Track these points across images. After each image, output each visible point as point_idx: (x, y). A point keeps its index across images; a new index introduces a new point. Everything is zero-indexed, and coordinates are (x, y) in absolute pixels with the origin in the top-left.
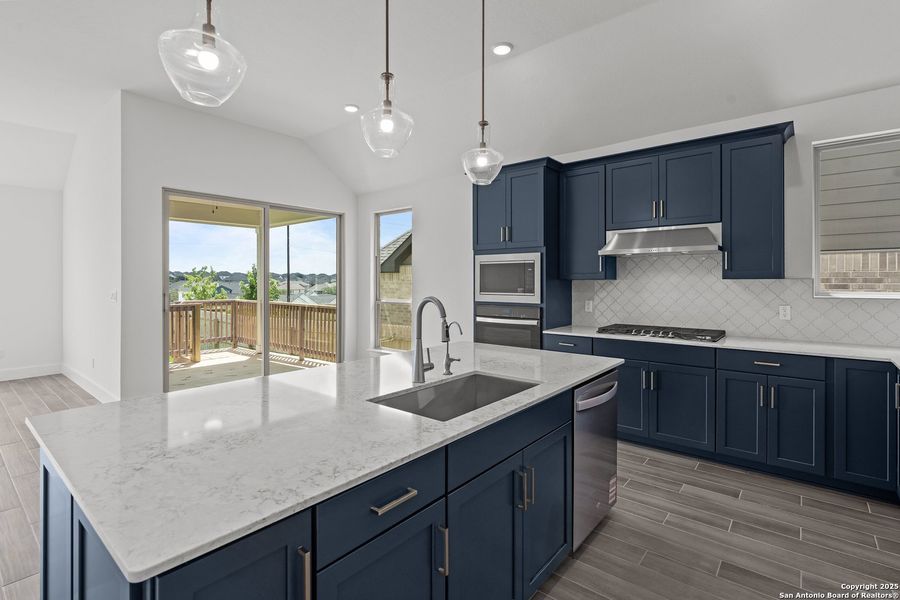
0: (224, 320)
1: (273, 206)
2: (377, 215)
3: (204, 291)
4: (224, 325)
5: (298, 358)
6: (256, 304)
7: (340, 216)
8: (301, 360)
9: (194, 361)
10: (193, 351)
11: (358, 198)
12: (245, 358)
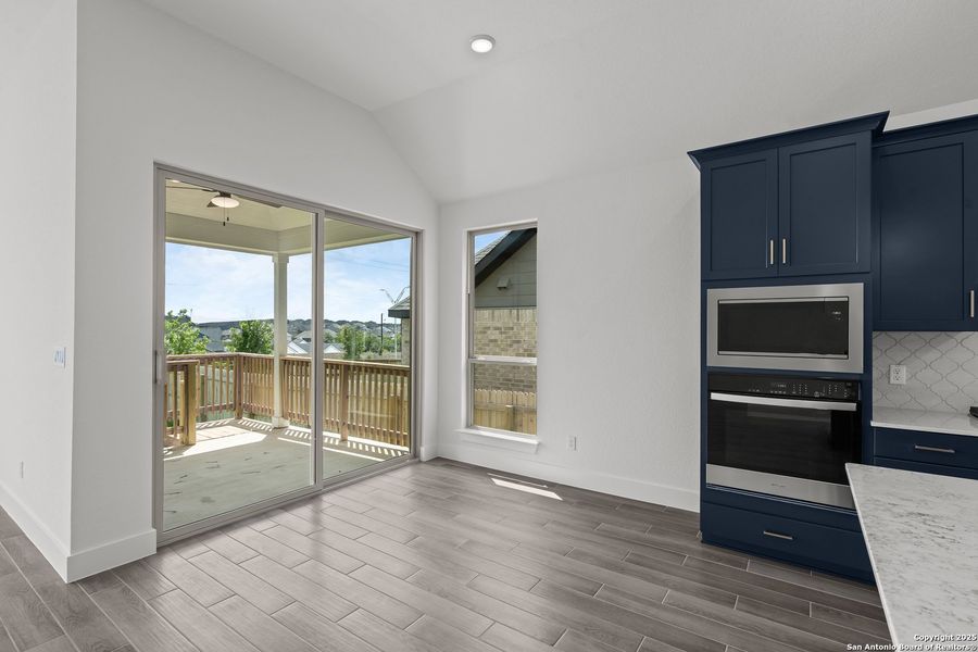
0: (217, 377)
1: (330, 212)
2: (471, 234)
3: (183, 339)
4: (217, 385)
5: (338, 436)
6: (271, 360)
7: (417, 234)
8: (344, 440)
9: (187, 444)
10: (185, 429)
11: (442, 209)
12: (260, 437)
